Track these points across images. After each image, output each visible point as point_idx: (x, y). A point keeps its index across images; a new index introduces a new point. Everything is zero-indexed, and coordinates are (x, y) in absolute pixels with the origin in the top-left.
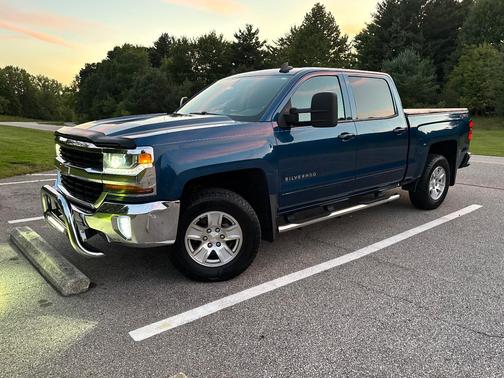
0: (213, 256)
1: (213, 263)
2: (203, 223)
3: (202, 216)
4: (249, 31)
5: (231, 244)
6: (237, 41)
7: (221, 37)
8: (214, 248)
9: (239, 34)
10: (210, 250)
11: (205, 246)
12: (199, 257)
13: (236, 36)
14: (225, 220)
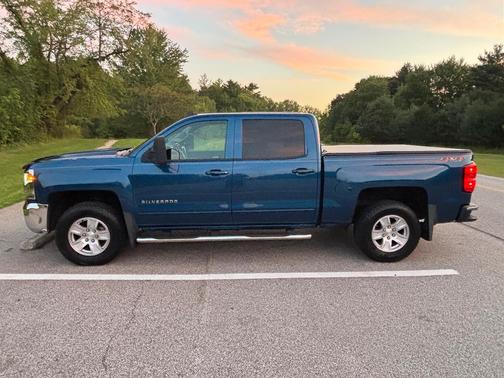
0: (87, 247)
1: (86, 253)
2: (84, 224)
3: (84, 219)
4: (497, 51)
5: (102, 243)
6: (481, 63)
7: (462, 61)
8: (89, 243)
9: (484, 56)
10: (86, 244)
11: (83, 240)
12: (77, 247)
13: (481, 59)
14: (99, 225)
